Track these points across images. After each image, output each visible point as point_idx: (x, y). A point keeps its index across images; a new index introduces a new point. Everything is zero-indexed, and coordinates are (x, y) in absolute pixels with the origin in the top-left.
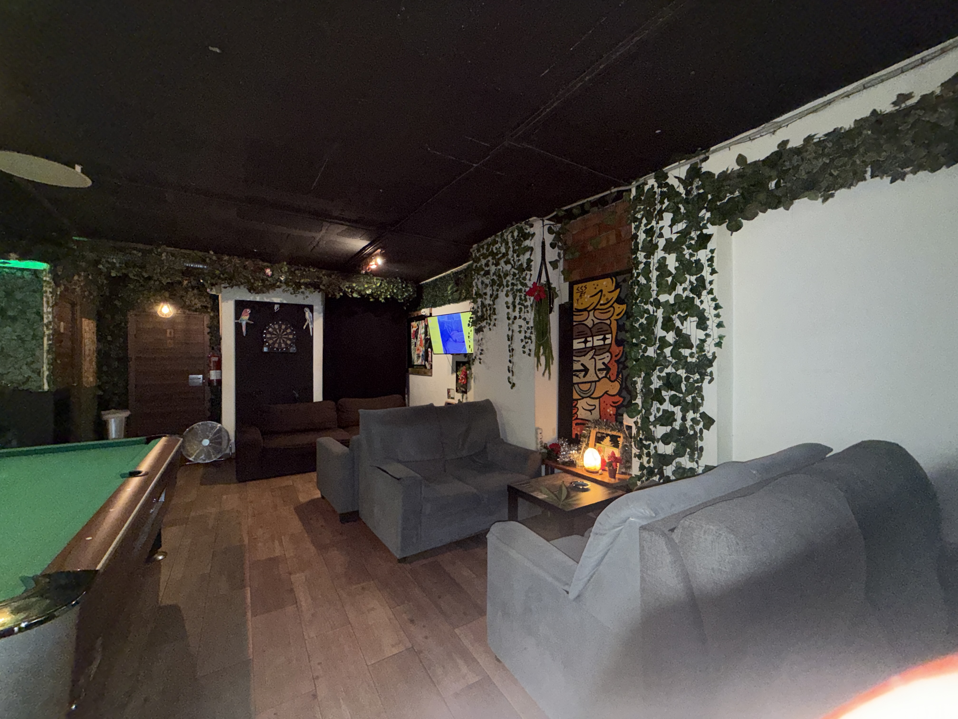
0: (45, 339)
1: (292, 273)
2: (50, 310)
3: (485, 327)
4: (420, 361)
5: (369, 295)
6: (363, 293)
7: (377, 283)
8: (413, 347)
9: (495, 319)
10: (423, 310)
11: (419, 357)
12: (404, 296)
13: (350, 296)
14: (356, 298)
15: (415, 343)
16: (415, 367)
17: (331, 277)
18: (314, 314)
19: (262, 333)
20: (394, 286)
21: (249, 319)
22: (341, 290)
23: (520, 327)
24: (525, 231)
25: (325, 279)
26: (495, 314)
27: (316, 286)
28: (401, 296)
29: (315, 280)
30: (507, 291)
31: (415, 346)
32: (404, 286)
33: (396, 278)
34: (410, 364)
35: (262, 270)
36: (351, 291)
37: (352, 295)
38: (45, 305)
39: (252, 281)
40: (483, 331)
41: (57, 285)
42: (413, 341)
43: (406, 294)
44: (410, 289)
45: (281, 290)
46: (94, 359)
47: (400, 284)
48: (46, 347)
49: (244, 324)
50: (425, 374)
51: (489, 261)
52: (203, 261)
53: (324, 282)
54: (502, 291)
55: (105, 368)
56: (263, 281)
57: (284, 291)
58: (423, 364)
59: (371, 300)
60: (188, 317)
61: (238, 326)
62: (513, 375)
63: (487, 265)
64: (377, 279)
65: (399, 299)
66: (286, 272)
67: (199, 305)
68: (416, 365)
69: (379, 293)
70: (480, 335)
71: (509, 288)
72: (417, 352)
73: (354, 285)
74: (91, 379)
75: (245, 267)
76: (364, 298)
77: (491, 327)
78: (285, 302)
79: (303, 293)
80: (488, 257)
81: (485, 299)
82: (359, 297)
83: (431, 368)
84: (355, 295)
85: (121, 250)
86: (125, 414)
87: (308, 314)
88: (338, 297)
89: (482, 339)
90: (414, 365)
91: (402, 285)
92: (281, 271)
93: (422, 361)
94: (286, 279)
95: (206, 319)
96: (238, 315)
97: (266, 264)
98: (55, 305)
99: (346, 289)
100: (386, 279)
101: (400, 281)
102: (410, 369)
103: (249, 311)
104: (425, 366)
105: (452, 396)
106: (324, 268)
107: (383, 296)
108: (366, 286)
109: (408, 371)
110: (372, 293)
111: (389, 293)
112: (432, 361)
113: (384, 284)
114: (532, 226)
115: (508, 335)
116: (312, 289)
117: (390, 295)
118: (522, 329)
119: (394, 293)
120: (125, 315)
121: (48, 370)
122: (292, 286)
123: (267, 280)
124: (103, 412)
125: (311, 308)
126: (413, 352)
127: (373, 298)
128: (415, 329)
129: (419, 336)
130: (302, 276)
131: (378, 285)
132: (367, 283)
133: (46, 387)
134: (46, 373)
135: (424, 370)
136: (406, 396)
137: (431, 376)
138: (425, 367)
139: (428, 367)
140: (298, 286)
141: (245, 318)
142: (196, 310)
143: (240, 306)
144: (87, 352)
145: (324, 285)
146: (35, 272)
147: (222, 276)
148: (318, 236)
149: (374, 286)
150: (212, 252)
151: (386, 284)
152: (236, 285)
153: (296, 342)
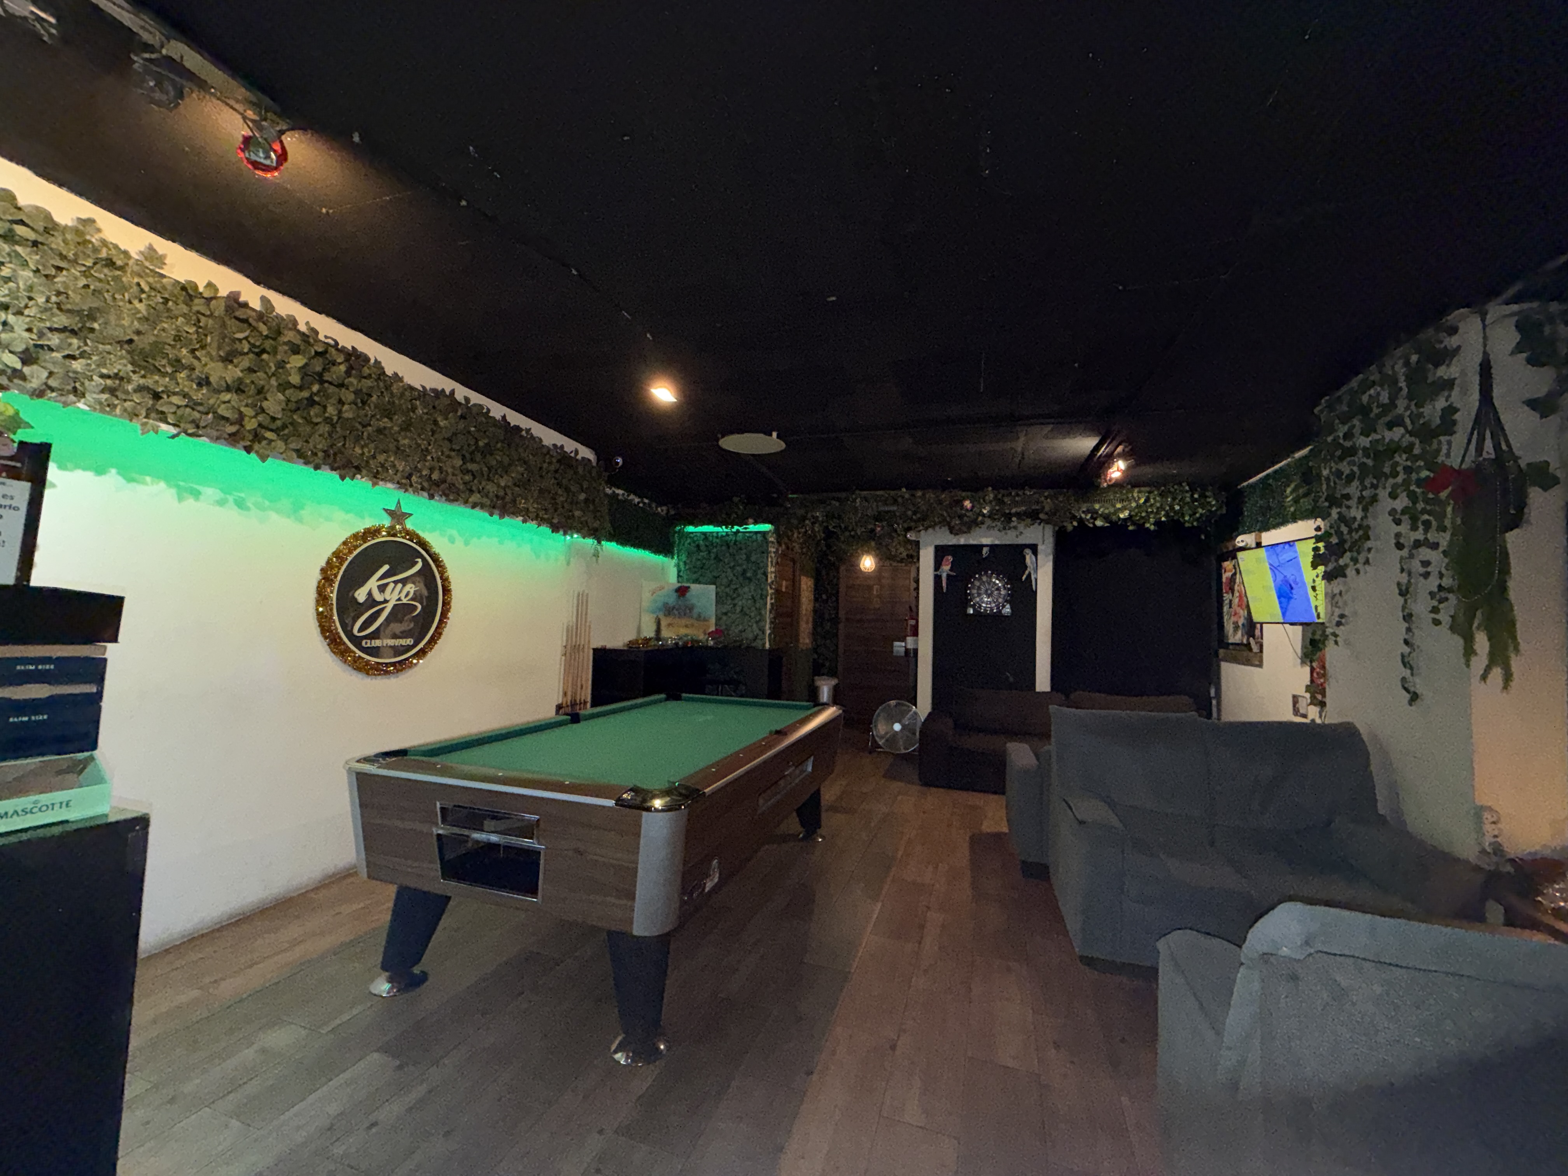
0: (769, 598)
1: (1000, 502)
2: (773, 569)
3: (1346, 566)
4: (1239, 633)
5: (1125, 520)
6: (1114, 518)
7: (1139, 498)
8: (1225, 609)
9: (1369, 550)
10: (1239, 539)
11: (1236, 628)
12: (1198, 515)
13: (1091, 525)
14: (1102, 527)
15: (1231, 601)
16: (1231, 647)
17: (1057, 499)
18: (1039, 557)
19: (967, 588)
20: (1174, 499)
21: (951, 570)
22: (1074, 517)
23: (1426, 563)
24: (1437, 346)
25: (1048, 505)
26: (1368, 538)
27: (1033, 516)
28: (1190, 516)
29: (1033, 507)
30: (1395, 487)
31: (1230, 607)
32: (1196, 496)
33: (1180, 484)
34: (1223, 642)
35: (959, 502)
36: (1092, 517)
37: (1094, 524)
38: (769, 564)
39: (948, 519)
40: (1345, 576)
41: (779, 543)
42: (1227, 597)
43: (1200, 510)
44: (1210, 500)
45: (984, 527)
46: (811, 619)
47: (1188, 495)
48: (769, 606)
49: (944, 576)
50: (1248, 662)
51: (1354, 426)
52: (895, 502)
53: (1047, 509)
54: (1384, 488)
55: (819, 629)
56: (961, 517)
57: (989, 528)
58: (1245, 641)
59: (1131, 528)
60: (895, 569)
61: (937, 579)
62: (1412, 674)
63: (1348, 436)
64: (1139, 492)
65: (1186, 521)
66: (991, 502)
67: (904, 554)
68: (1232, 644)
69: (1144, 514)
70: (1337, 585)
71: (1400, 479)
72: (1233, 619)
73: (1097, 506)
74: (807, 641)
75: (940, 502)
76: (1116, 528)
77: (1358, 566)
78: (997, 542)
79: (1015, 528)
80: (1351, 418)
81: (1349, 507)
82: (1107, 525)
83: (1261, 651)
84: (1099, 523)
85: (822, 502)
86: (834, 682)
87: (1029, 558)
88: (1070, 528)
89: (1340, 594)
90: (1229, 644)
91: (1192, 496)
92: (984, 501)
93: (1242, 635)
94: (990, 512)
95: (909, 570)
96: (938, 566)
97: (964, 494)
98: (777, 563)
99: (1083, 516)
100: (1158, 490)
101: (1187, 488)
102: (1222, 652)
103: (950, 558)
104: (1248, 646)
105: (1302, 711)
106: (1047, 488)
107: (1152, 520)
108: (1119, 506)
109: (1216, 654)
110: (1130, 516)
111: (1163, 513)
112: (1262, 638)
113: (1154, 499)
114: (1453, 331)
115: (1399, 584)
116: (1029, 521)
117: (1167, 515)
118: (1429, 569)
119: (1176, 512)
120: (837, 570)
121: (770, 628)
122: (999, 519)
123: (966, 515)
124: (816, 678)
125: (1034, 549)
126: (1226, 618)
127: (1134, 523)
128: (1229, 574)
129: (1236, 587)
130: (1016, 504)
131: (1142, 501)
132: (1122, 501)
133: (767, 646)
134: (768, 632)
135: (1245, 653)
136: (1214, 702)
137: (1260, 665)
138: (1251, 650)
139: (1255, 649)
140: (1008, 517)
141: (946, 568)
142: (901, 561)
143: (941, 552)
144: (804, 612)
145: (1047, 514)
146: (764, 534)
147: (914, 517)
148: (1019, 445)
149: (1134, 505)
150: (904, 490)
151: (1158, 498)
152: (930, 527)
153: (1011, 599)
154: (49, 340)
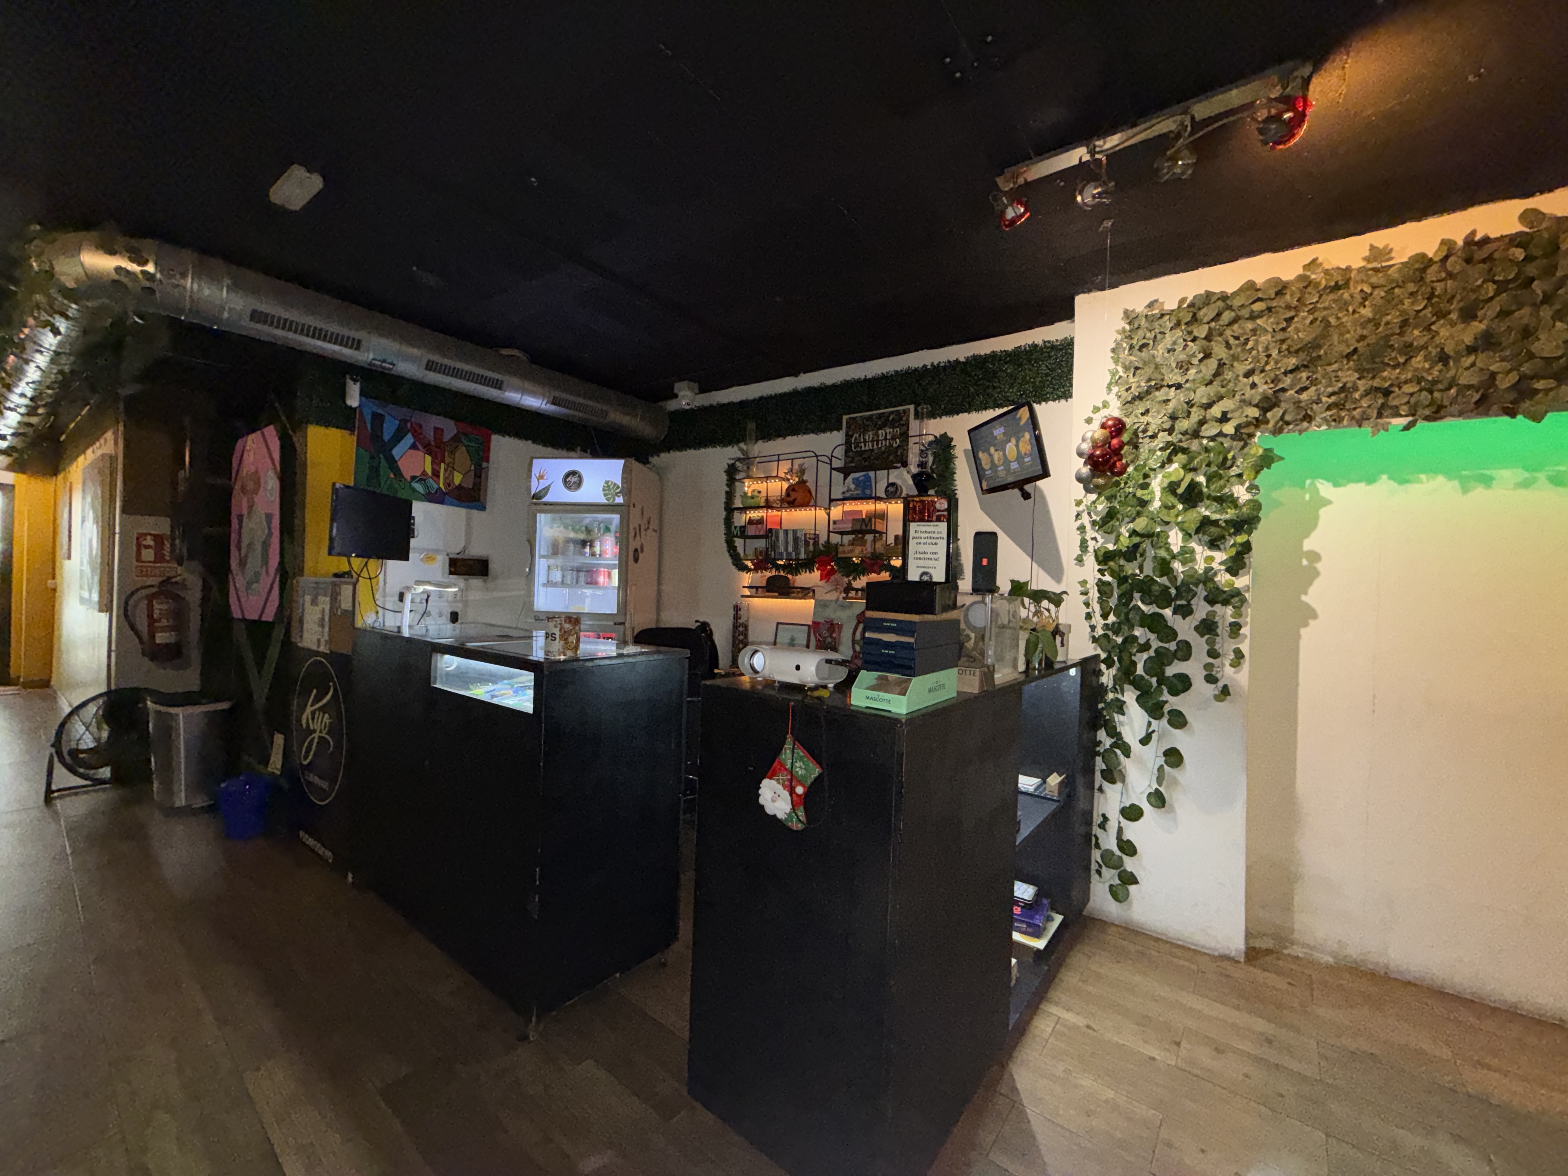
154: (1283, 383)
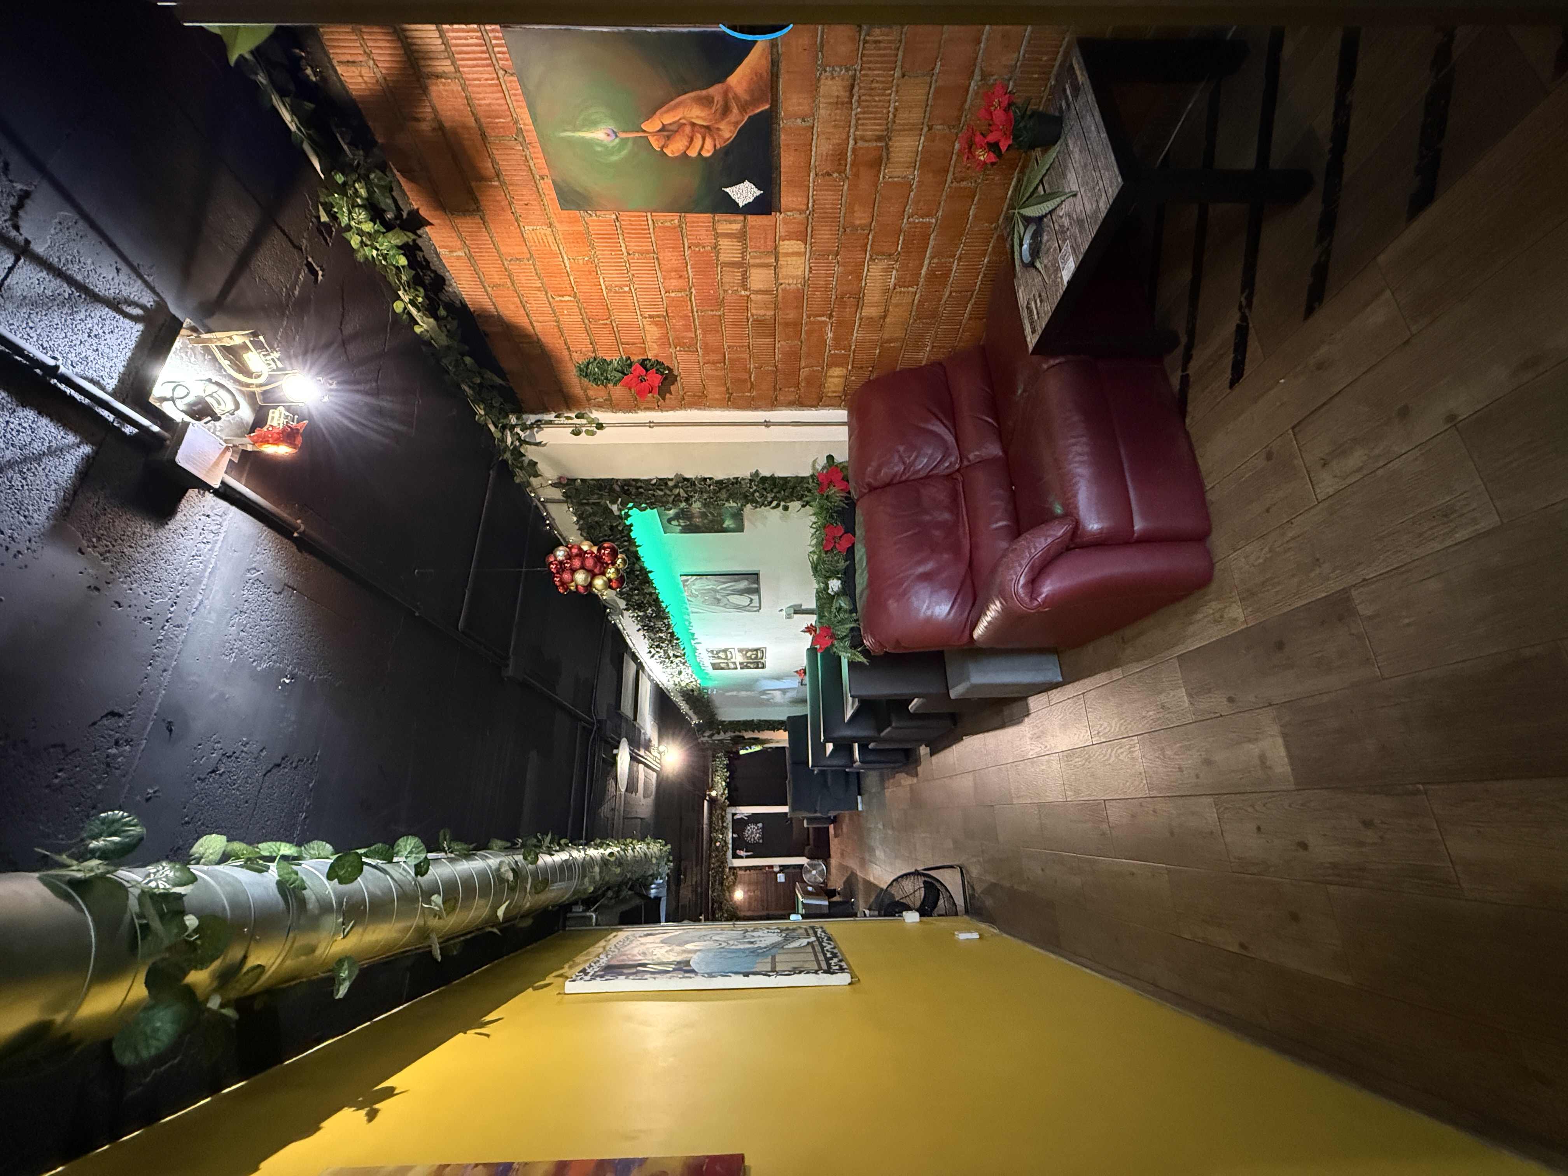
1: (717, 831)
5: (725, 783)
6: (725, 787)
13: (727, 796)
14: (728, 791)
17: (717, 808)
18: (738, 813)
19: (751, 843)
20: (719, 767)
21: (743, 851)
22: (725, 804)
28: (725, 761)
29: (721, 818)
33: (713, 764)
35: (717, 848)
39: (723, 852)
43: (723, 759)
44: (719, 755)
45: (725, 837)
47: (717, 762)
49: (746, 854)
52: (714, 877)
56: (721, 848)
60: (740, 883)
61: (747, 857)
64: (715, 779)
65: (727, 763)
66: (717, 834)
67: (736, 877)
69: (724, 777)
73: (722, 796)
75: (716, 856)
78: (731, 831)
79: (728, 824)
87: (739, 816)
88: (728, 802)
92: (717, 837)
95: (742, 872)
96: (741, 857)
97: (715, 846)
99: (725, 800)
100: (715, 772)
103: (738, 851)
106: (712, 812)
107: (726, 774)
108: (720, 785)
116: (725, 819)
117: (724, 769)
119: (723, 766)
122: (723, 830)
123: (723, 844)
125: (734, 815)
127: (727, 780)
130: (717, 824)
131: (719, 778)
140: (722, 827)
142: (739, 879)
143: (735, 856)
145: (723, 813)
147: (721, 866)
150: (710, 873)
151: (718, 772)
152: (725, 862)
153: (756, 823)
